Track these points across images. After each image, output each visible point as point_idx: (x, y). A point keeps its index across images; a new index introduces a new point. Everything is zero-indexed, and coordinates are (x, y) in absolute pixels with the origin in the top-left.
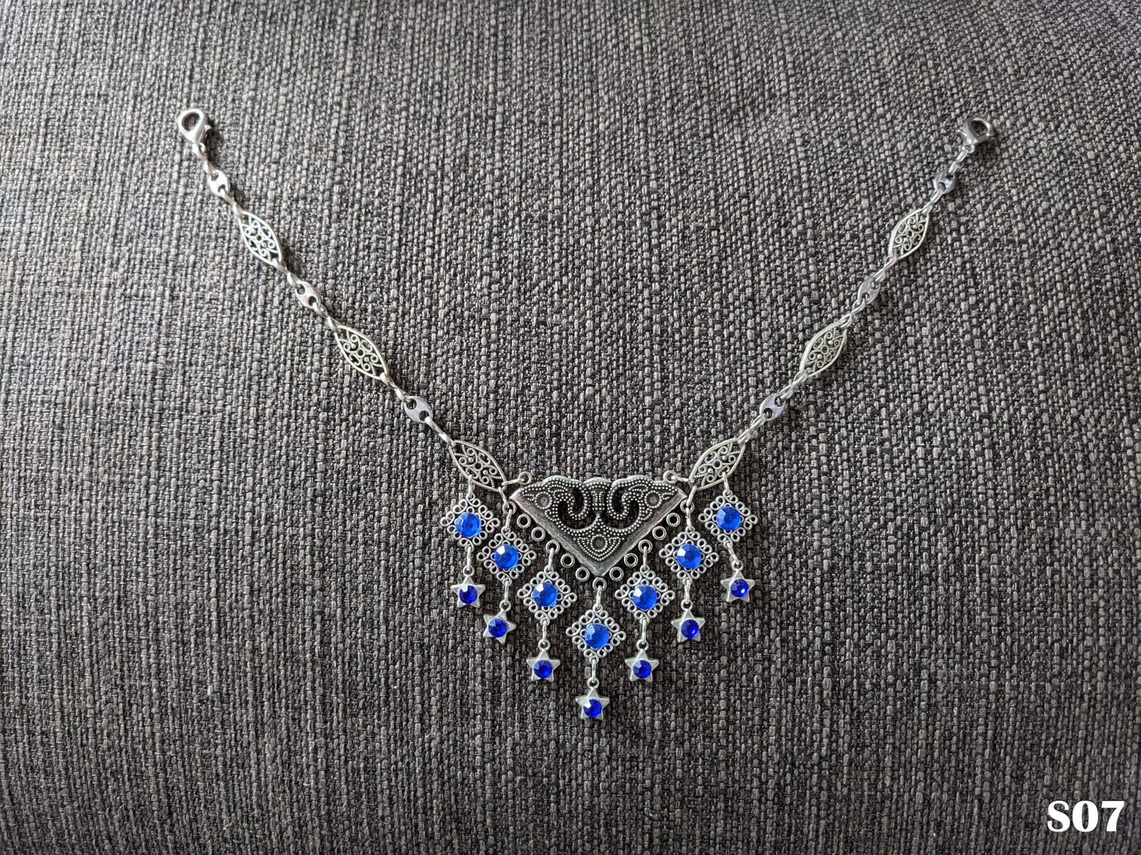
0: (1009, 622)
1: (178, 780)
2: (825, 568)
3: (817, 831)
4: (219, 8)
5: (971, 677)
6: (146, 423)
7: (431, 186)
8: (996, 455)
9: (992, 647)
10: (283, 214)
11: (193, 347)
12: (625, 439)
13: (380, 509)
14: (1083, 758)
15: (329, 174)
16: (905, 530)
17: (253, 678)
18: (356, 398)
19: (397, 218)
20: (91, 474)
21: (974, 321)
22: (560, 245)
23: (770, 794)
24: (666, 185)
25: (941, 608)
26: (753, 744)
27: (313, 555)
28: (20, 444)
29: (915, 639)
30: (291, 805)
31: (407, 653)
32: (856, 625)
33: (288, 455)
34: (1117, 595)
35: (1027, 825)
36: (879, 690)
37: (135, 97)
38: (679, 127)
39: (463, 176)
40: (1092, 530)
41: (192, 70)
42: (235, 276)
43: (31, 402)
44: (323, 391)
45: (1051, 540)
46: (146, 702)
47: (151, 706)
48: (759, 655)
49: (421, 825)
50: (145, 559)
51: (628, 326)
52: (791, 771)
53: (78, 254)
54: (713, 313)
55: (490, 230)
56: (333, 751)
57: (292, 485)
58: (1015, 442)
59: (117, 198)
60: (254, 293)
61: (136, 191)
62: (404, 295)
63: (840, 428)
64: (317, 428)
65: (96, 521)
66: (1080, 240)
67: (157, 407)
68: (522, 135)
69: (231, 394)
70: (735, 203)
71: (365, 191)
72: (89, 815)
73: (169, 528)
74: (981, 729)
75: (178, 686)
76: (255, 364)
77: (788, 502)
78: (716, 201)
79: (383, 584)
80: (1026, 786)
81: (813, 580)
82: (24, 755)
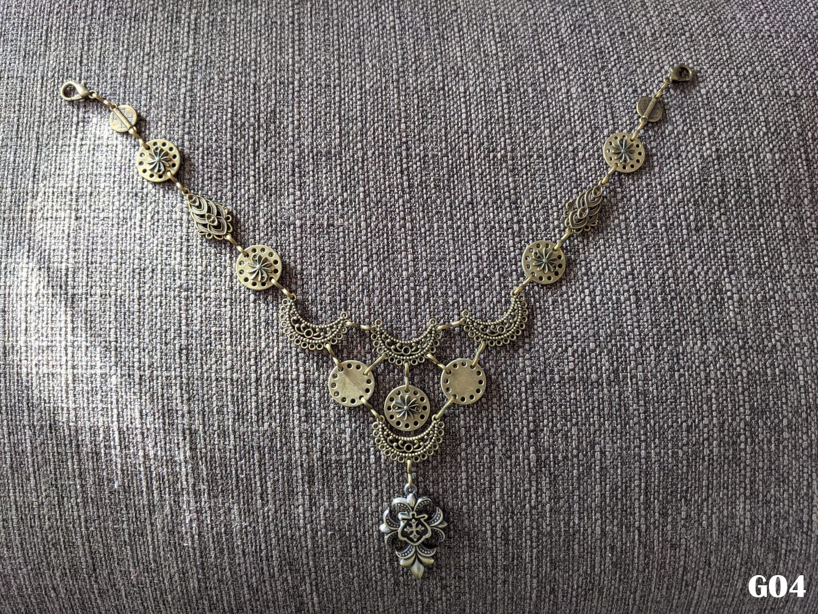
1: (98, 547)
2: (528, 380)
4: (98, 11)
5: (628, 448)
7: (251, 134)
9: (641, 428)
12: (391, 301)
14: (707, 499)
15: (181, 127)
17: (145, 474)
19: (229, 156)
20: (26, 342)
22: (341, 171)
23: (499, 534)
24: (412, 126)
25: (606, 404)
27: (182, 390)
29: (590, 425)
30: (177, 559)
32: (550, 418)
33: (161, 322)
34: (724, 390)
37: (43, 78)
39: (272, 127)
40: (705, 347)
41: (82, 56)
44: (183, 277)
45: (678, 355)
46: (73, 495)
47: (77, 498)
48: (486, 442)
49: (265, 568)
50: (67, 398)
51: (389, 225)
52: (512, 518)
54: (446, 213)
55: (293, 164)
56: (203, 521)
59: (34, 150)
61: (47, 145)
62: (236, 209)
66: (693, 151)
67: (70, 294)
68: (313, 94)
69: (121, 282)
70: (459, 137)
71: (206, 138)
72: (39, 574)
74: (637, 483)
75: (94, 483)
76: (136, 261)
79: (231, 407)
80: (670, 519)
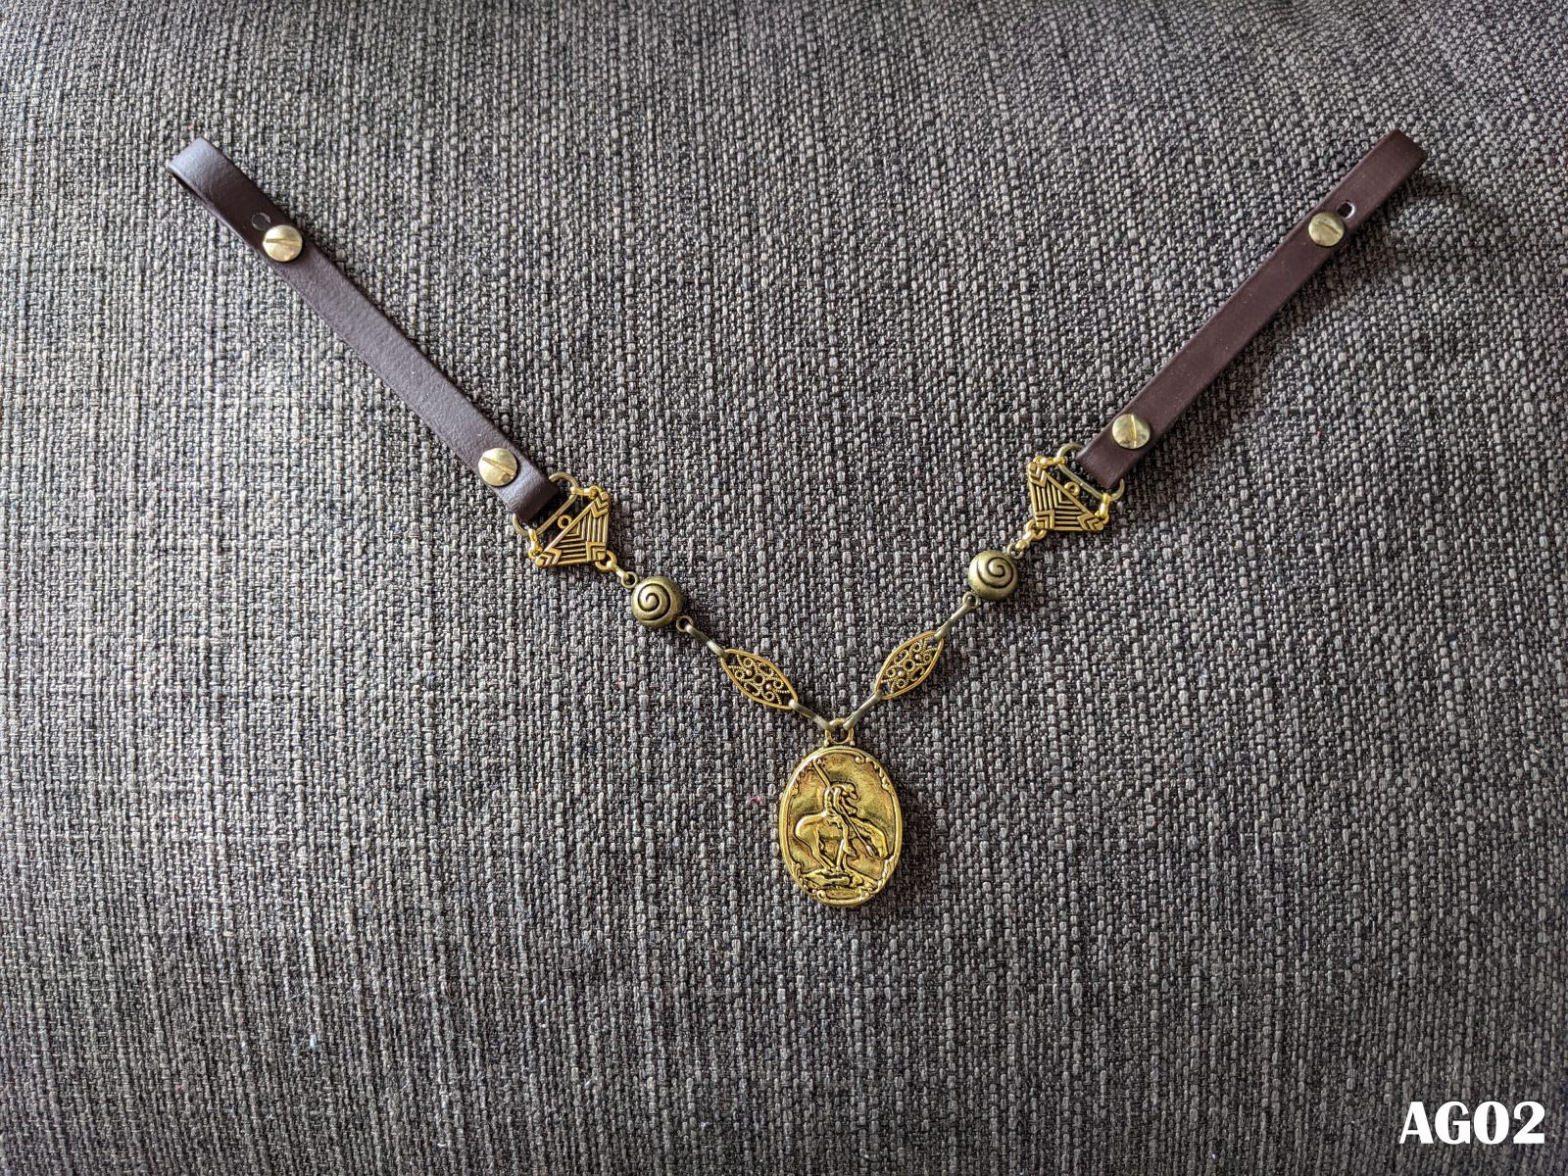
0: (1297, 901)
3: (1071, 1161)
6: (203, 715)
8: (1277, 694)
10: (355, 428)
11: (255, 612)
13: (509, 810)
16: (1166, 798)
18: (469, 671)
21: (1247, 521)
26: (989, 1066)
28: (42, 748)
31: (555, 985)
35: (1327, 1138)
36: (1140, 992)
38: (866, 277)
42: (301, 517)
43: (50, 695)
53: (91, 493)
57: (397, 786)
58: (1300, 676)
60: (329, 538)
63: (1082, 671)
64: (421, 712)
65: (150, 842)
73: (244, 847)
77: (1021, 770)
78: (915, 380)
81: (1054, 865)
82: (88, 1128)
